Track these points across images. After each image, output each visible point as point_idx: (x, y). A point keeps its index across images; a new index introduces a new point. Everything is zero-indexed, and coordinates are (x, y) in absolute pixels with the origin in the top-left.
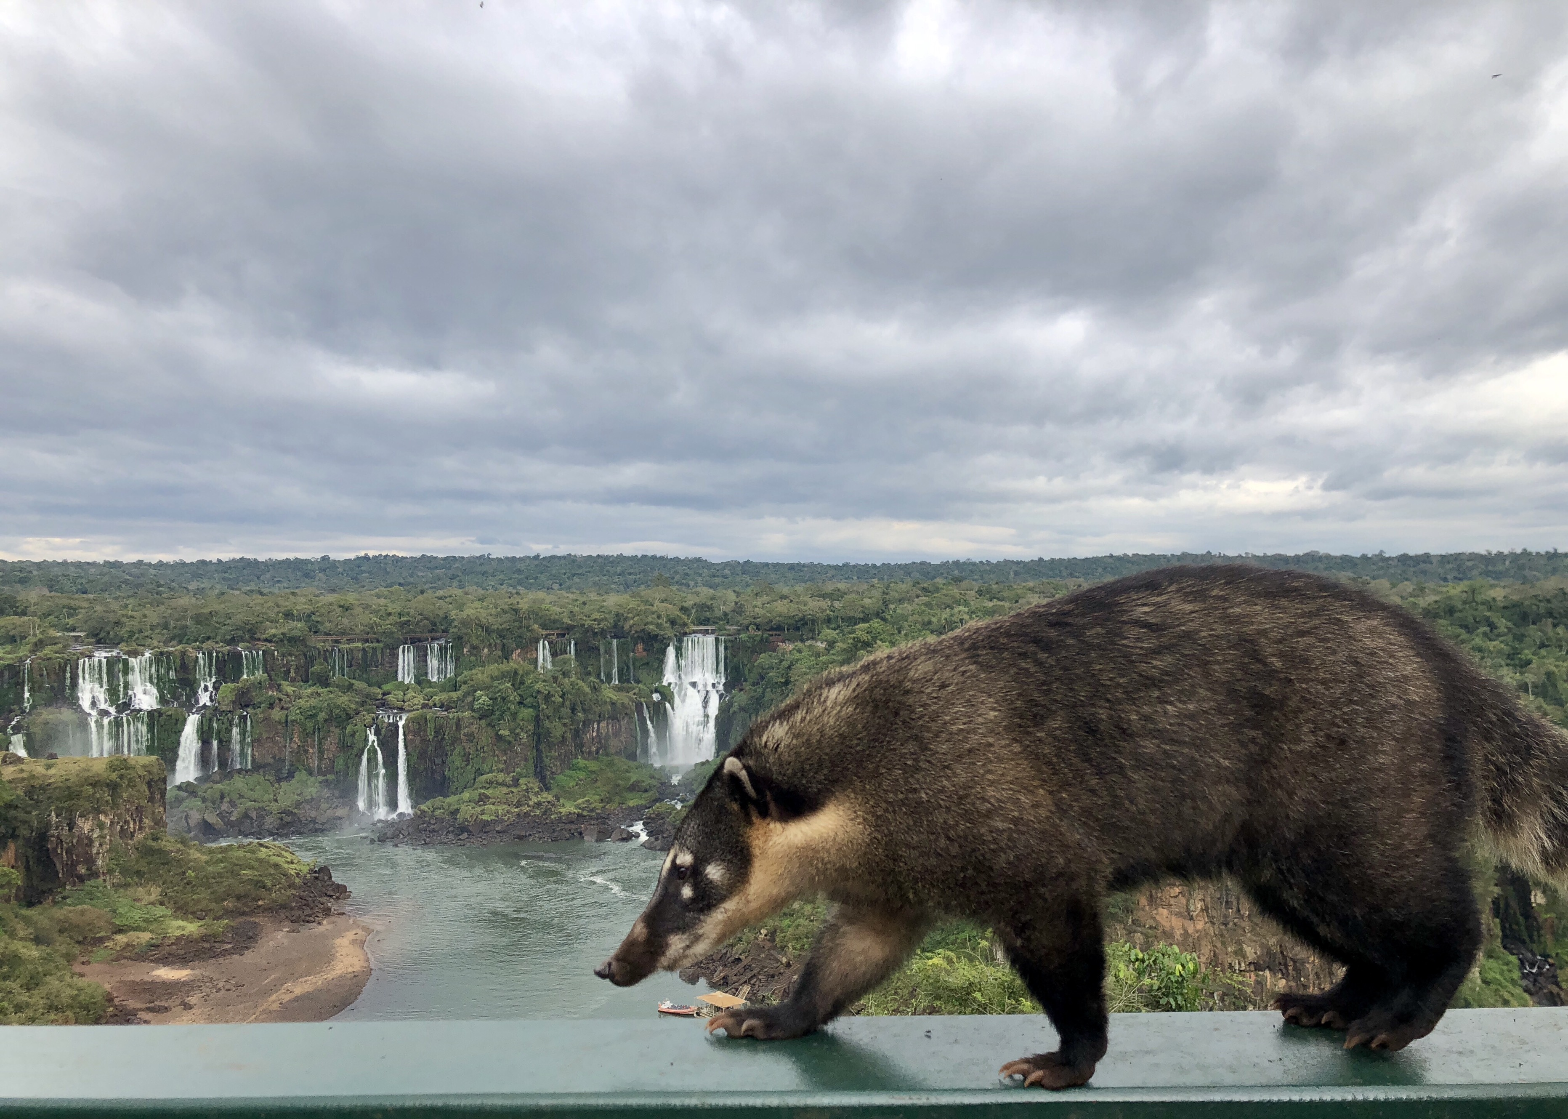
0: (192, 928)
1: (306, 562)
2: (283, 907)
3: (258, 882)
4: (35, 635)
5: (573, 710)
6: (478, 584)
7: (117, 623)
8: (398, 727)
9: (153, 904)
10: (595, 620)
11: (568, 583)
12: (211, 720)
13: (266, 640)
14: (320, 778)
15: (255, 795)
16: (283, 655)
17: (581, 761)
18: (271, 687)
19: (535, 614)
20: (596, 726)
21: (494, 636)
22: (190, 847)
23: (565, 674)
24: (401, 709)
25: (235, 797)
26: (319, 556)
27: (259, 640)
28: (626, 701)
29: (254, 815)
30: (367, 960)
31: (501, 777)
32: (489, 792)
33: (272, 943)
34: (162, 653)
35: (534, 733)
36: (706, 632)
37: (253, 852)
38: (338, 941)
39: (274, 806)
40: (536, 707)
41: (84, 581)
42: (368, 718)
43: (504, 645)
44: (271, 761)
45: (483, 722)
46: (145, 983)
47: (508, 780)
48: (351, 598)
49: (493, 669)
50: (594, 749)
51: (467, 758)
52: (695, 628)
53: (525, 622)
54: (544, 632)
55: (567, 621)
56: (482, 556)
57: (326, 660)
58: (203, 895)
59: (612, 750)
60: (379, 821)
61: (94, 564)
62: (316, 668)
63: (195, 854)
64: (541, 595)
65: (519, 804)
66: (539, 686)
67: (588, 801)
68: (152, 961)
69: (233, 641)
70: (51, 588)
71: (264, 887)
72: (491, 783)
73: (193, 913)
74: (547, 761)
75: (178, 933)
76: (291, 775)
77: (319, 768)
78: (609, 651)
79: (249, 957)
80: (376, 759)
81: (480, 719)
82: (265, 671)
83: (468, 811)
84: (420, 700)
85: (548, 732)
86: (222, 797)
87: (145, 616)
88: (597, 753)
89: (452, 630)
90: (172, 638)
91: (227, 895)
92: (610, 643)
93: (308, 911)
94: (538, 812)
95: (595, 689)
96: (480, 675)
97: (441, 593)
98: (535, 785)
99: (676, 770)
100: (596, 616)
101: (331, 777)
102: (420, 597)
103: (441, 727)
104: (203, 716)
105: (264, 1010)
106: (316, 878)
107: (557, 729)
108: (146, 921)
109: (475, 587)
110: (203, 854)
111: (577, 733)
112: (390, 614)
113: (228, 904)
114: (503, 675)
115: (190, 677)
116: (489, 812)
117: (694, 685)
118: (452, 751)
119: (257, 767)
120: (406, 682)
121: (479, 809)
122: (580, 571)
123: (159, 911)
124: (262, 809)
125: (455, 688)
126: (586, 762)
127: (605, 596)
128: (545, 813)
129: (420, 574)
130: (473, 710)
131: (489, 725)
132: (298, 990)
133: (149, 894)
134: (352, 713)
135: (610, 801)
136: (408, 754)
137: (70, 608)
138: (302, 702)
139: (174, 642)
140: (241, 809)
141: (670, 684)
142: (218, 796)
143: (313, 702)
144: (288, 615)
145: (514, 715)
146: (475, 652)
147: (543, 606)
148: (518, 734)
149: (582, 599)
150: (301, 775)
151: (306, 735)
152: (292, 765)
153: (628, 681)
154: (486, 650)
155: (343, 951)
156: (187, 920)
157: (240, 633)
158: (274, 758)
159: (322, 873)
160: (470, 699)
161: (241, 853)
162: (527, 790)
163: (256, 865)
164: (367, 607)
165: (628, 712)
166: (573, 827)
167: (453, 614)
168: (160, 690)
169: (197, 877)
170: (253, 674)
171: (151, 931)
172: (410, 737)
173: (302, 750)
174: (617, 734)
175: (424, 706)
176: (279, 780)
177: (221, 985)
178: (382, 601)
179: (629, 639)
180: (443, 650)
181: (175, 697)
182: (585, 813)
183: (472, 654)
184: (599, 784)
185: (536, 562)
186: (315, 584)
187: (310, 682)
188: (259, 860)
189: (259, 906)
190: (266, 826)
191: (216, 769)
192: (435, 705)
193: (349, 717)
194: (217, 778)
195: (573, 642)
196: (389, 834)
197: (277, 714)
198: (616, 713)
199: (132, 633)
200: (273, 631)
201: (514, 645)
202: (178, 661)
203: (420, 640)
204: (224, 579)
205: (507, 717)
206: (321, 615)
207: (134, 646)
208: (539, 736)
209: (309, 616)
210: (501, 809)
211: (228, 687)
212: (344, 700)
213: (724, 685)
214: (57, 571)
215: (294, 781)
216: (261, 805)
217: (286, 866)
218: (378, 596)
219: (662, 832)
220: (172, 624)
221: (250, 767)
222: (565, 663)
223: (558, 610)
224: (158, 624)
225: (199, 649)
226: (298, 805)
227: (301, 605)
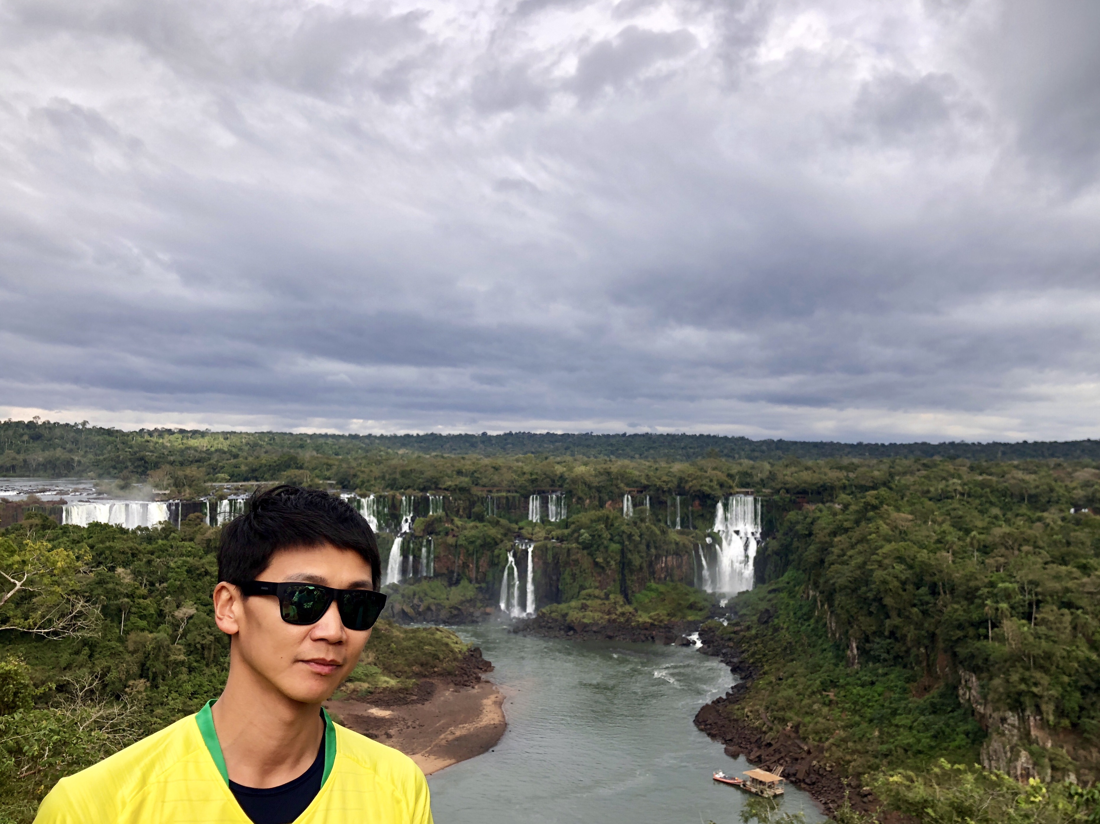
0: (393, 682)
1: (473, 436)
2: (450, 674)
3: (434, 655)
4: (307, 482)
5: (648, 546)
6: (584, 454)
7: (355, 476)
8: (527, 552)
9: (370, 664)
10: (664, 482)
11: (646, 453)
12: (409, 542)
13: (445, 489)
14: (477, 585)
15: (434, 595)
16: (455, 500)
17: (653, 585)
18: (447, 522)
19: (622, 476)
20: (664, 559)
21: (594, 490)
22: (393, 627)
23: (643, 520)
24: (531, 540)
25: (422, 595)
26: (480, 433)
27: (440, 489)
28: (687, 542)
29: (433, 608)
30: (504, 717)
31: (597, 592)
32: (589, 603)
33: (442, 698)
34: (381, 496)
35: (620, 562)
36: (747, 494)
37: (433, 634)
38: (485, 701)
39: (447, 603)
40: (622, 543)
41: (337, 447)
42: (509, 545)
43: (600, 498)
44: (446, 572)
45: (585, 552)
46: (364, 717)
47: (602, 595)
48: (500, 461)
49: (593, 514)
50: (663, 576)
51: (574, 576)
52: (738, 490)
53: (615, 482)
54: (628, 489)
55: (644, 482)
56: (587, 434)
57: (482, 504)
58: (400, 661)
59: (676, 578)
60: (514, 618)
61: (343, 436)
62: (476, 509)
63: (396, 633)
64: (627, 462)
65: (609, 613)
66: (624, 528)
67: (658, 614)
68: (368, 703)
69: (424, 489)
70: (317, 451)
71: (438, 659)
72: (590, 596)
73: (394, 673)
74: (629, 583)
75: (385, 685)
76: (457, 582)
77: (477, 579)
78: (674, 505)
79: (428, 706)
80: (513, 574)
81: (583, 549)
82: (444, 509)
83: (574, 615)
84: (542, 534)
85: (630, 562)
86: (414, 595)
87: (371, 471)
88: (665, 578)
89: (565, 486)
90: (387, 487)
91: (416, 662)
92: (675, 499)
93: (466, 678)
94: (622, 619)
95: (664, 532)
96: (584, 518)
97: (559, 459)
98: (621, 599)
99: (723, 596)
100: (665, 478)
101: (484, 585)
102: (545, 462)
103: (557, 554)
104: (404, 539)
105: (436, 744)
106: (472, 655)
107: (637, 560)
108: (366, 675)
109: (581, 456)
110: (401, 633)
111: (651, 565)
112: (524, 473)
113: (416, 668)
114: (599, 520)
115: (397, 513)
116: (590, 617)
117: (737, 532)
118: (564, 571)
119: (437, 575)
120: (534, 521)
121: (581, 614)
122: (654, 445)
123: (374, 669)
124: (438, 604)
125: (567, 527)
126: (657, 586)
127: (672, 464)
128: (627, 621)
129: (546, 446)
130: (579, 543)
131: (589, 554)
132: (458, 733)
133: (368, 657)
134: (498, 541)
135: (674, 615)
136: (534, 571)
137: (327, 464)
138: (466, 532)
139: (388, 489)
140: (426, 603)
142: (411, 593)
143: (474, 532)
144: (460, 473)
145: (606, 548)
146: (580, 501)
147: (627, 470)
148: (608, 563)
149: (655, 466)
150: (464, 582)
151: (469, 555)
152: (459, 575)
153: (688, 527)
154: (588, 501)
155: (488, 709)
156: (390, 677)
157: (429, 484)
158: (448, 569)
159: (475, 653)
160: (576, 535)
161: (424, 634)
162: (615, 603)
163: (433, 643)
164: (510, 468)
165: (688, 550)
166: (647, 633)
167: (566, 475)
168: (378, 521)
169: (397, 648)
170: (436, 512)
171: (369, 683)
172: (536, 560)
173: (465, 565)
174: (679, 566)
175: (546, 538)
176: (451, 585)
177: (409, 724)
178: (520, 464)
179: (689, 497)
180: (559, 499)
181: (388, 526)
182: (656, 623)
183: (578, 503)
184: (666, 602)
185: (624, 439)
186: (478, 451)
187: (472, 518)
188: (435, 640)
189: (435, 672)
190: (441, 617)
191: (411, 575)
192: (553, 538)
193: (496, 544)
194: (412, 581)
195: (648, 498)
196: (521, 627)
197: (450, 540)
198: (679, 551)
199: (363, 482)
200: (449, 483)
201: (607, 498)
202: (390, 502)
203: (544, 492)
204: (420, 447)
205: (602, 549)
206: (481, 473)
207: (364, 491)
208: (623, 564)
209: (473, 473)
210: (597, 615)
211: (419, 520)
212: (493, 532)
213: (761, 534)
214: (322, 441)
215: (460, 586)
216: (438, 601)
217: (453, 645)
218: (517, 460)
219: (713, 642)
220: (387, 477)
221: (432, 575)
222: (642, 512)
223: (637, 473)
224: (379, 477)
225: (403, 494)
226: (462, 603)
227: (467, 465)
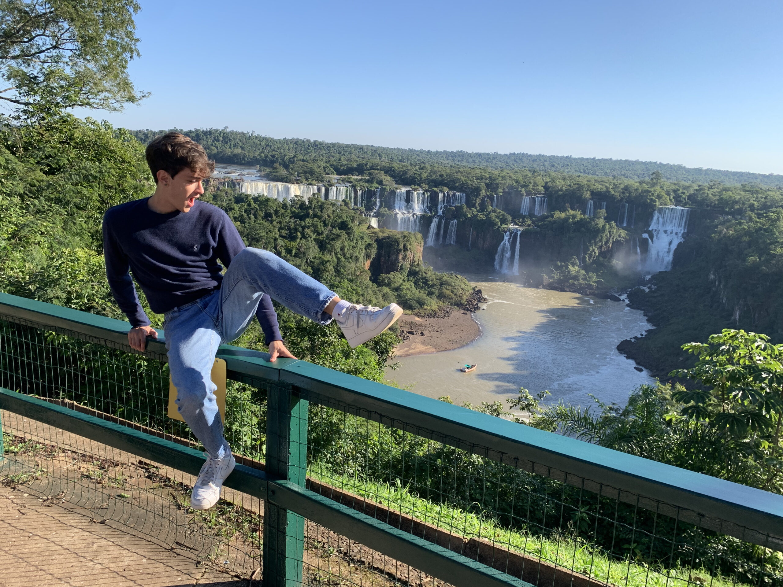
12: (442, 222)
14: (483, 252)
18: (467, 210)
19: (588, 187)
20: (611, 246)
23: (599, 219)
33: (455, 317)
40: (582, 233)
43: (571, 201)
44: (463, 242)
54: (592, 197)
55: (604, 192)
76: (470, 249)
77: (483, 248)
82: (465, 202)
84: (529, 223)
85: (586, 246)
87: (421, 174)
92: (625, 206)
98: (576, 269)
99: (649, 273)
104: (439, 219)
119: (457, 243)
130: (553, 231)
136: (521, 246)
138: (478, 218)
141: (653, 230)
148: (572, 245)
150: (475, 250)
151: (479, 233)
153: (631, 225)
159: (478, 292)
160: (551, 225)
162: (572, 271)
170: (460, 203)
172: (522, 240)
173: (476, 239)
175: (531, 226)
179: (635, 205)
181: (430, 210)
185: (593, 162)
191: (441, 242)
192: (535, 226)
194: (441, 246)
201: (576, 202)
204: (453, 160)
207: (416, 187)
217: (464, 286)
220: (431, 178)
221: (454, 243)
222: (600, 213)
223: (601, 186)
